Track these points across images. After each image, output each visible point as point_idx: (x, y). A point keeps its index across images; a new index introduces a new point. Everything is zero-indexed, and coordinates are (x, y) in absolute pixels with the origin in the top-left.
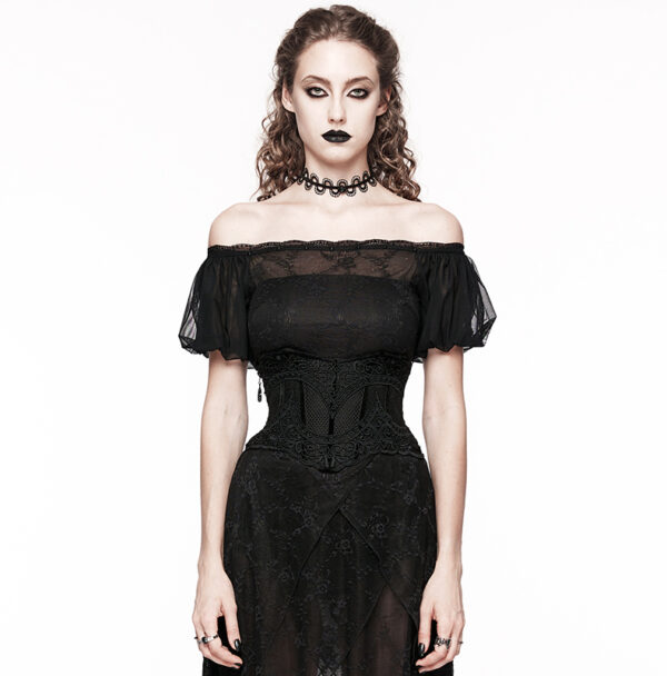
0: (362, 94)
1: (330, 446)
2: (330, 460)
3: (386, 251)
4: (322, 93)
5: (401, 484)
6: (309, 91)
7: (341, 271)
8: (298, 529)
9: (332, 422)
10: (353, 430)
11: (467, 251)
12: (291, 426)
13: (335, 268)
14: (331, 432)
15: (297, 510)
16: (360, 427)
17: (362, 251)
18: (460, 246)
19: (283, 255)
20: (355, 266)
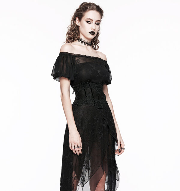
0: (98, 24)
4: (90, 22)
6: (87, 22)
9: (99, 97)
11: (107, 62)
18: (106, 61)
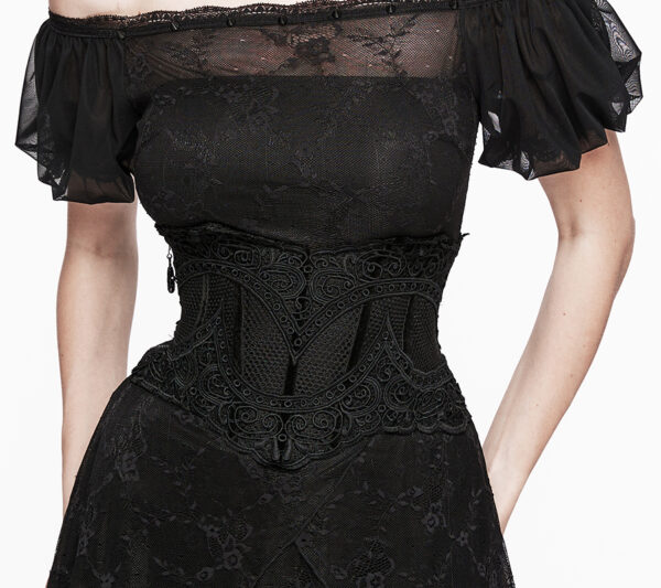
1: (285, 417)
2: (282, 446)
3: (393, 19)
5: (419, 491)
7: (304, 70)
8: (210, 570)
9: (292, 371)
10: (332, 389)
12: (214, 367)
13: (292, 64)
14: (289, 390)
15: (211, 531)
16: (348, 384)
17: (344, 24)
19: (187, 40)
20: (332, 59)
